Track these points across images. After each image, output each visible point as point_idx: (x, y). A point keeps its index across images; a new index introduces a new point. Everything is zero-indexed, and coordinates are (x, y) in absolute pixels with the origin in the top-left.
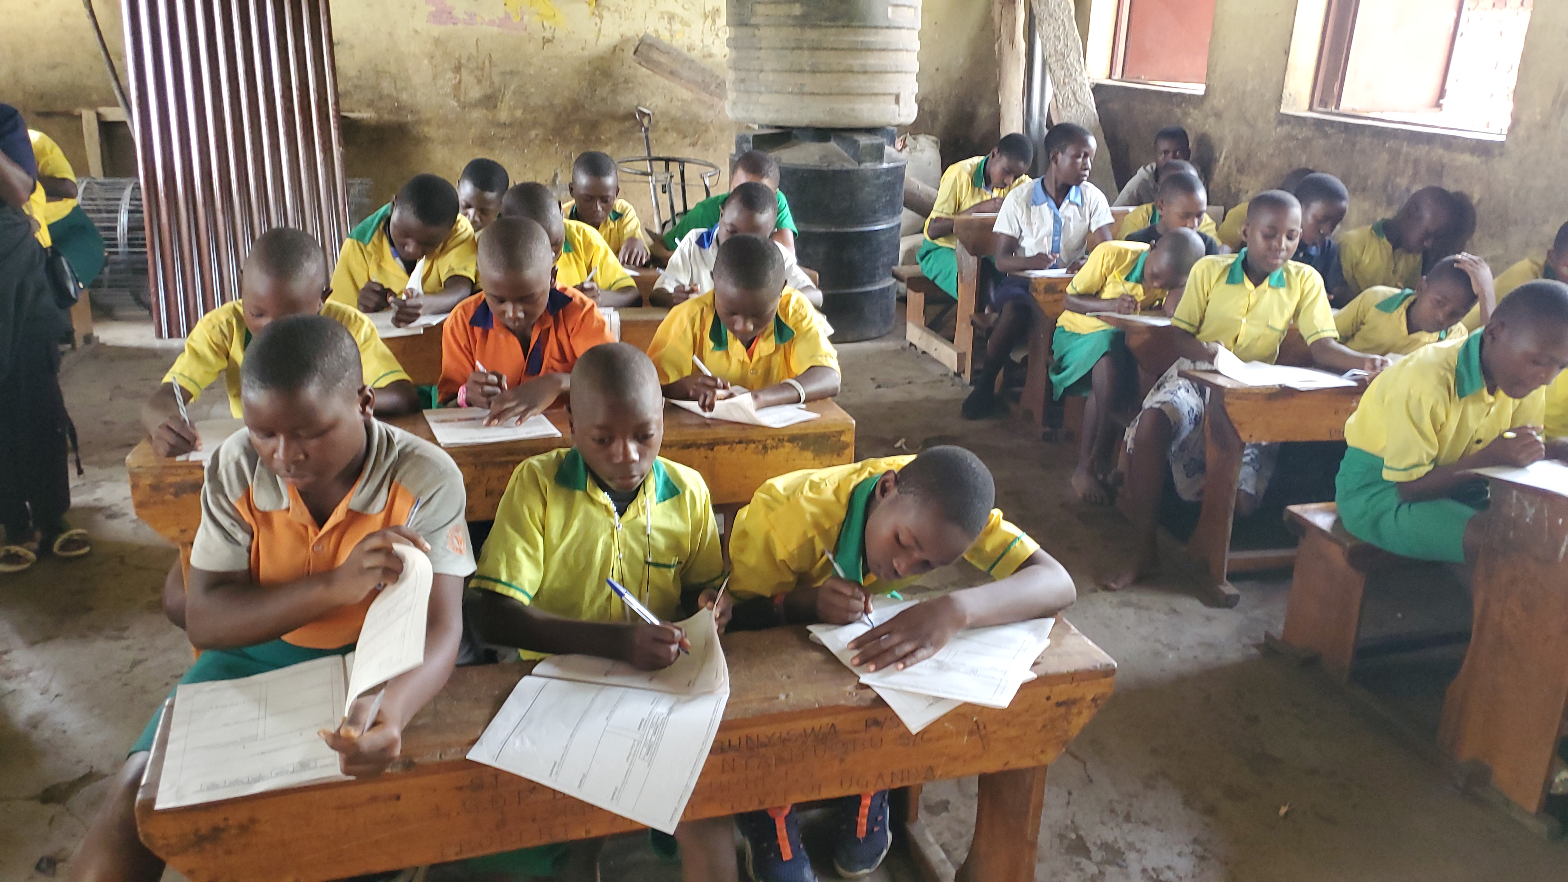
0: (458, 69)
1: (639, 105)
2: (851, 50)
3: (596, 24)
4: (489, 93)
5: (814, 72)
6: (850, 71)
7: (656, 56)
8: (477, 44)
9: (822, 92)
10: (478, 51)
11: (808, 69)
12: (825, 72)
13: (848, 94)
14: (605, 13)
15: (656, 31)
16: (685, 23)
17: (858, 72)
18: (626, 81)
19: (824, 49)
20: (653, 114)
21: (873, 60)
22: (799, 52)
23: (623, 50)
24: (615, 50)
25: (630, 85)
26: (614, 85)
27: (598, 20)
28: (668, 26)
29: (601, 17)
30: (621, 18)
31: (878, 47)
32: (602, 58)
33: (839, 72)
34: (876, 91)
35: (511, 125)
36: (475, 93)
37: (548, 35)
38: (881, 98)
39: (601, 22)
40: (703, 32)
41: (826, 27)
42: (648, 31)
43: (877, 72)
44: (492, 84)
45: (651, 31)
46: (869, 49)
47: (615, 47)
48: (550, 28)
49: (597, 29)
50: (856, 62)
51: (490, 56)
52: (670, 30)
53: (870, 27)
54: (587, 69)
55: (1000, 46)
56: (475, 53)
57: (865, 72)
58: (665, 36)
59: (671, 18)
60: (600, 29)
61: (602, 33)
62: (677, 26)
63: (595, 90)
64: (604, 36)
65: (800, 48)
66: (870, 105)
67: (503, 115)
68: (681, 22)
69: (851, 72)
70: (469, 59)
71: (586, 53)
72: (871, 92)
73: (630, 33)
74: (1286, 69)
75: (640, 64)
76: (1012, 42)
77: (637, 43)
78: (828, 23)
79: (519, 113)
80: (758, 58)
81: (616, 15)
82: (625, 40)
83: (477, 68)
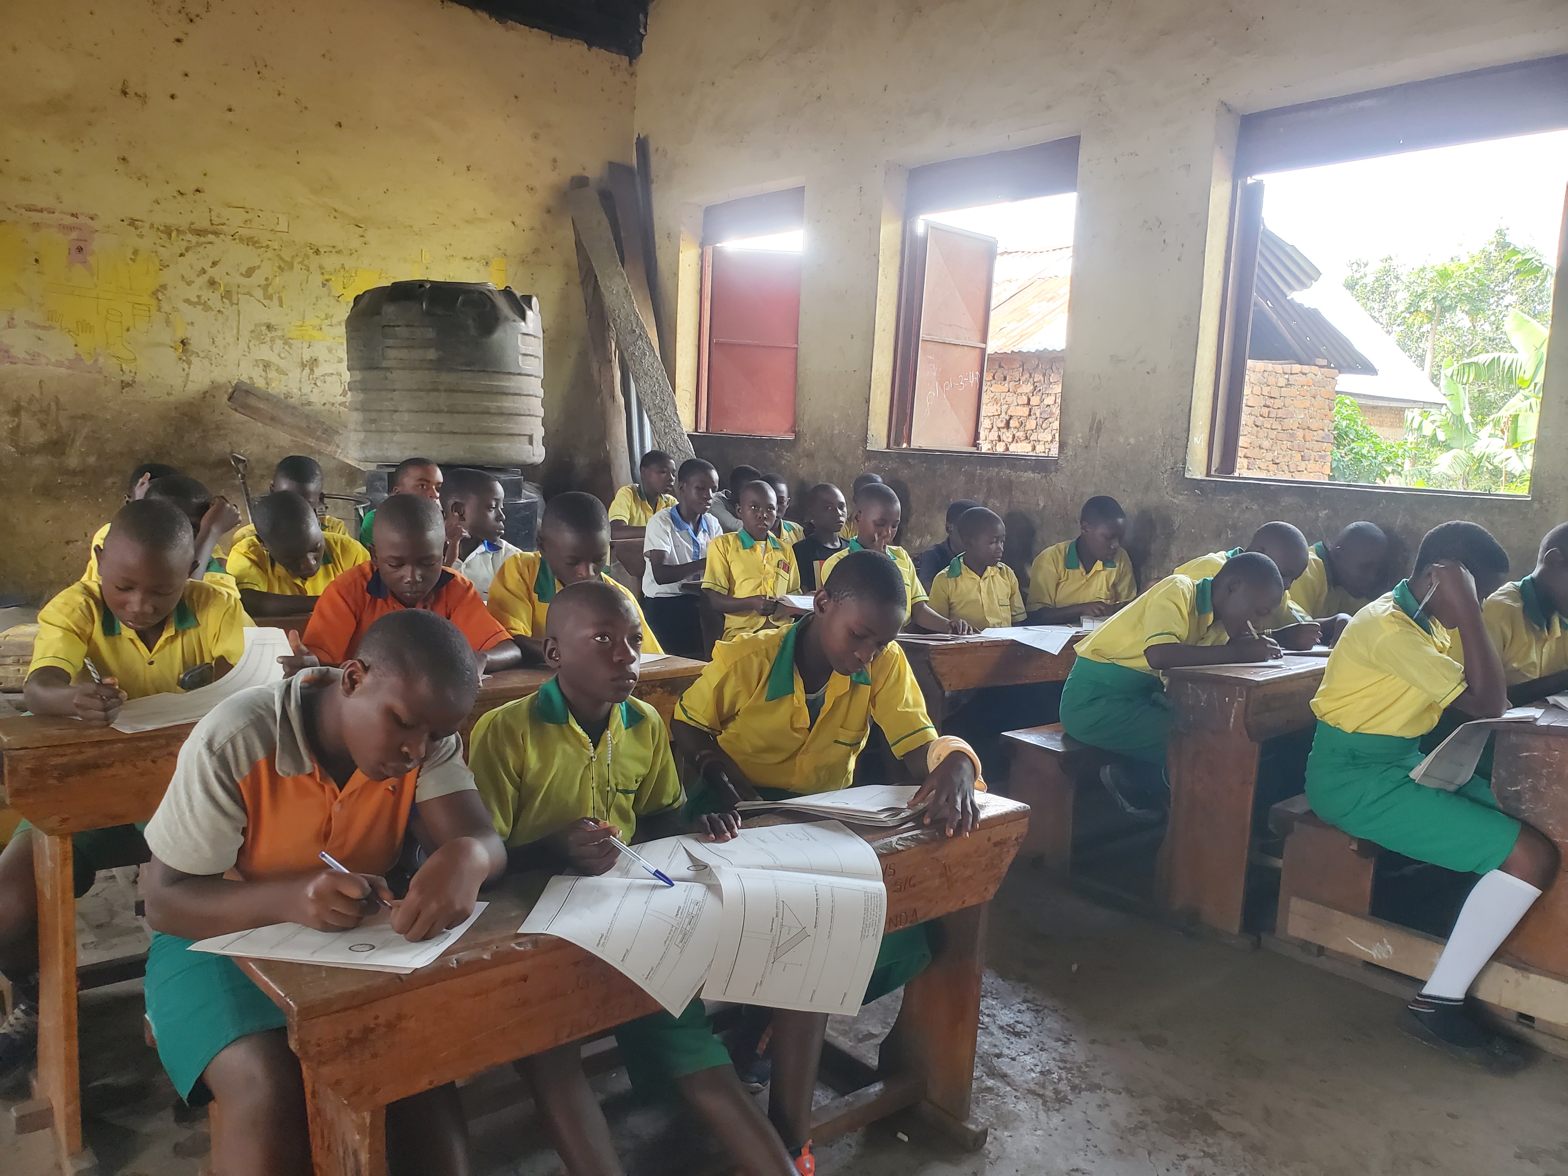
0: (16, 411)
1: (232, 452)
2: (487, 393)
3: (184, 370)
4: (55, 437)
5: (451, 412)
6: (487, 412)
7: (252, 401)
8: (41, 388)
9: (460, 431)
10: (42, 393)
11: (446, 410)
12: (464, 413)
13: (486, 434)
14: (194, 359)
15: (251, 378)
16: (281, 372)
17: (495, 414)
18: (218, 428)
19: (462, 391)
20: (249, 460)
21: (508, 403)
22: (436, 393)
23: (214, 397)
24: (204, 397)
25: (222, 432)
26: (204, 431)
27: (186, 366)
28: (263, 374)
29: (189, 363)
30: (212, 364)
31: (511, 392)
32: (191, 404)
33: (475, 413)
34: (511, 432)
35: (81, 472)
36: (38, 437)
37: (127, 378)
38: (516, 438)
39: (189, 368)
40: (300, 381)
41: (462, 371)
42: (241, 378)
43: (511, 414)
44: (59, 428)
45: (245, 378)
46: (504, 393)
47: (205, 393)
48: (130, 372)
49: (184, 374)
50: (492, 405)
51: (57, 397)
52: (266, 378)
53: (505, 373)
54: (173, 414)
55: (602, 400)
56: (37, 395)
57: (502, 414)
58: (260, 383)
59: (267, 366)
60: (188, 375)
61: (191, 379)
62: (272, 374)
63: (183, 437)
64: (193, 382)
65: (438, 390)
66: (507, 445)
67: (73, 461)
68: (277, 370)
69: (489, 413)
70: (30, 402)
71: (172, 398)
72: (508, 432)
73: (221, 380)
74: (868, 415)
75: (236, 410)
76: (613, 397)
77: (230, 390)
78: (464, 368)
79: (92, 460)
80: (392, 399)
81: (206, 361)
82: (215, 387)
83: (41, 411)
